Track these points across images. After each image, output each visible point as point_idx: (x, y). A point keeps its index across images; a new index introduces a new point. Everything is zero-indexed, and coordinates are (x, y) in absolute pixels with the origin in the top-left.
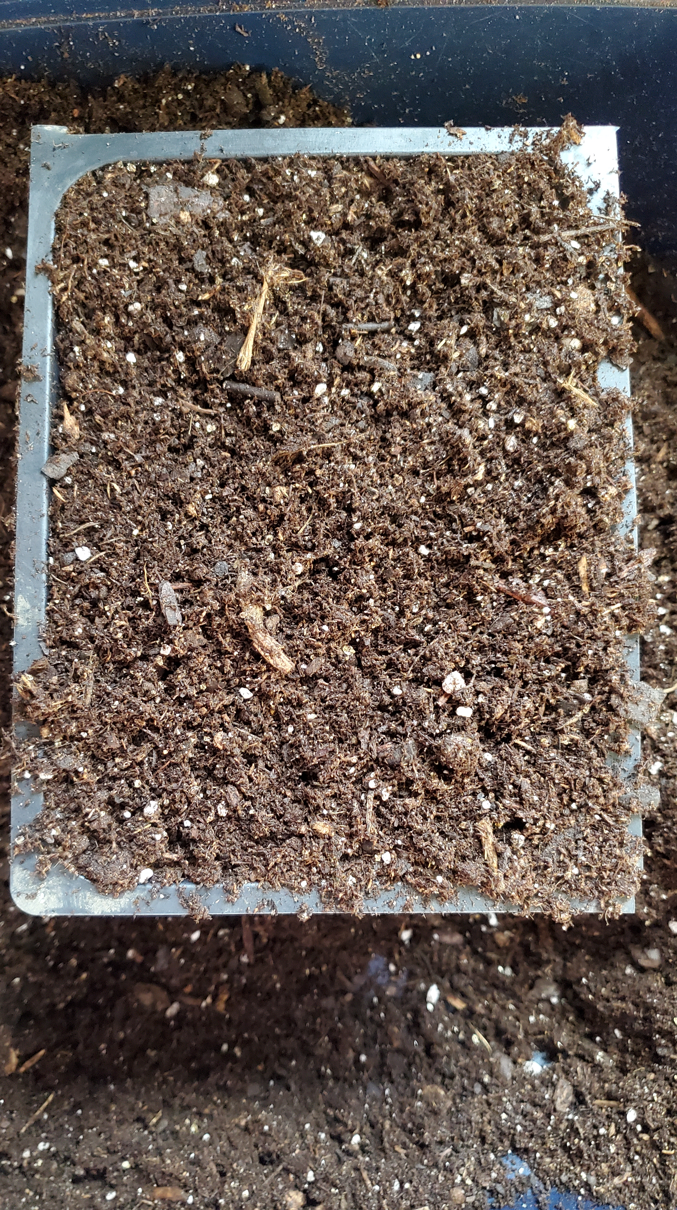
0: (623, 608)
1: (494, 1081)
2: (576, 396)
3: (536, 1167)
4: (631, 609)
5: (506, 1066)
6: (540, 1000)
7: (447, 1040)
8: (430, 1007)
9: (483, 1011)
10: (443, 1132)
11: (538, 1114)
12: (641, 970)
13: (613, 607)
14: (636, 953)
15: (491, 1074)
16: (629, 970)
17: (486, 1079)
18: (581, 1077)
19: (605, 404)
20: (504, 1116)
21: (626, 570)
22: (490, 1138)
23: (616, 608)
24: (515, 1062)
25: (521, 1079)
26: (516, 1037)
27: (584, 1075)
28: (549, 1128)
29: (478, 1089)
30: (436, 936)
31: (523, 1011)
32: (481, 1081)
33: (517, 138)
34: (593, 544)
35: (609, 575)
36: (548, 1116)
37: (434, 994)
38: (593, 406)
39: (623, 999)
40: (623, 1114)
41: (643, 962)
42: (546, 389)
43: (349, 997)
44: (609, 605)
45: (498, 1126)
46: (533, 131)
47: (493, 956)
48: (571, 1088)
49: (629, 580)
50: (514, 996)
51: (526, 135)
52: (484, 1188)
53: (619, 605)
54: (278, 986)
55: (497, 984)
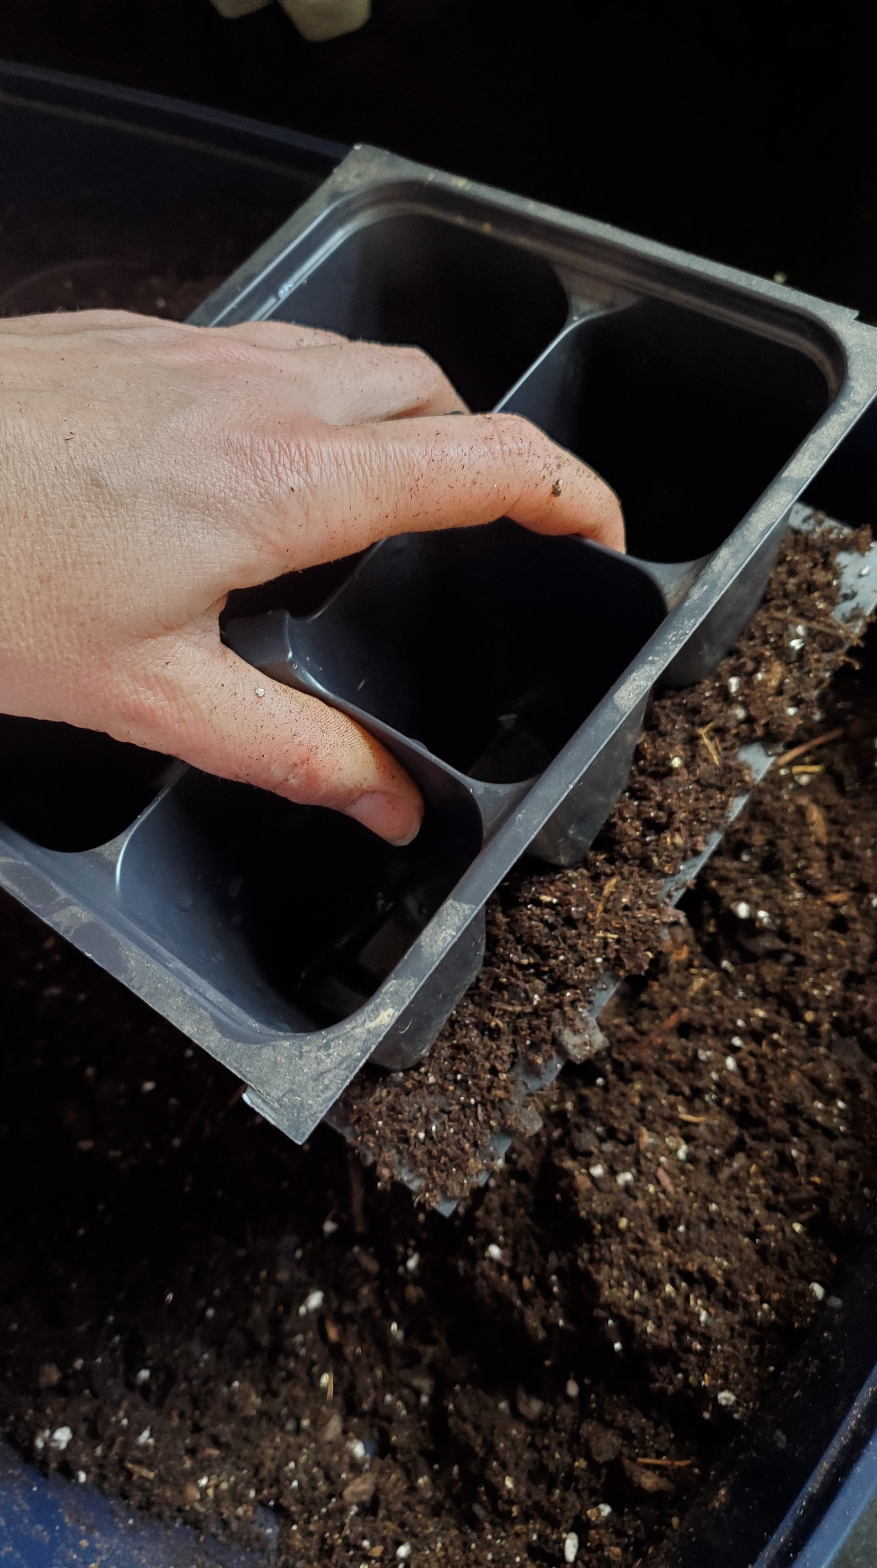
0: (618, 941)
1: (311, 1431)
2: (704, 746)
3: (284, 1536)
4: (624, 946)
5: (334, 1427)
6: (409, 1386)
7: (297, 1356)
8: (302, 1310)
9: (350, 1358)
10: (226, 1431)
11: (322, 1485)
12: (516, 1414)
13: (609, 935)
14: (522, 1396)
15: (313, 1423)
16: (503, 1405)
17: (305, 1423)
18: (389, 1485)
19: (727, 769)
20: (292, 1465)
21: (643, 911)
22: (264, 1473)
23: (612, 936)
24: (345, 1432)
25: (338, 1447)
26: (361, 1404)
27: (395, 1486)
28: (324, 1510)
29: (290, 1426)
30: (356, 1249)
31: (387, 1385)
32: (298, 1420)
33: (812, 521)
34: (631, 873)
35: (626, 908)
36: (330, 1496)
37: (315, 1300)
38: (714, 764)
39: (477, 1428)
40: (398, 1544)
41: (522, 1408)
42: (685, 730)
43: (241, 1253)
44: (607, 930)
45: (279, 1468)
46: (830, 523)
47: (394, 1306)
48: (373, 1488)
49: (639, 922)
50: (387, 1363)
51: (820, 523)
52: (221, 1514)
53: (616, 936)
54: (187, 1189)
55: (382, 1340)
